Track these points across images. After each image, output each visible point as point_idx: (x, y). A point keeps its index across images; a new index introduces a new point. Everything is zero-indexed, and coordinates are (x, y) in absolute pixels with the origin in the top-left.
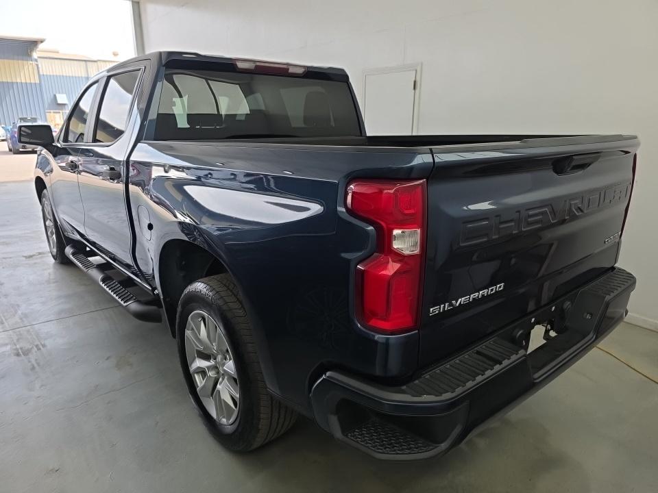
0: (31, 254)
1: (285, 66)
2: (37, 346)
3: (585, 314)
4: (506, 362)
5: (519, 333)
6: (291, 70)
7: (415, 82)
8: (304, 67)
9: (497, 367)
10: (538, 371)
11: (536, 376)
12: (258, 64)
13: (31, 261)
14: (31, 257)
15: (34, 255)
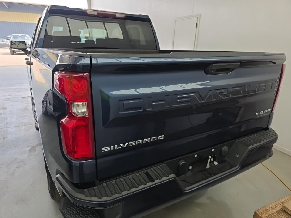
0: (25, 96)
1: (114, 14)
2: (4, 137)
3: (237, 154)
4: (157, 181)
5: (182, 163)
6: (117, 15)
7: (197, 24)
8: (125, 14)
9: (150, 184)
10: (190, 186)
11: (187, 188)
12: (99, 12)
13: (23, 100)
14: (24, 98)
15: (26, 97)
